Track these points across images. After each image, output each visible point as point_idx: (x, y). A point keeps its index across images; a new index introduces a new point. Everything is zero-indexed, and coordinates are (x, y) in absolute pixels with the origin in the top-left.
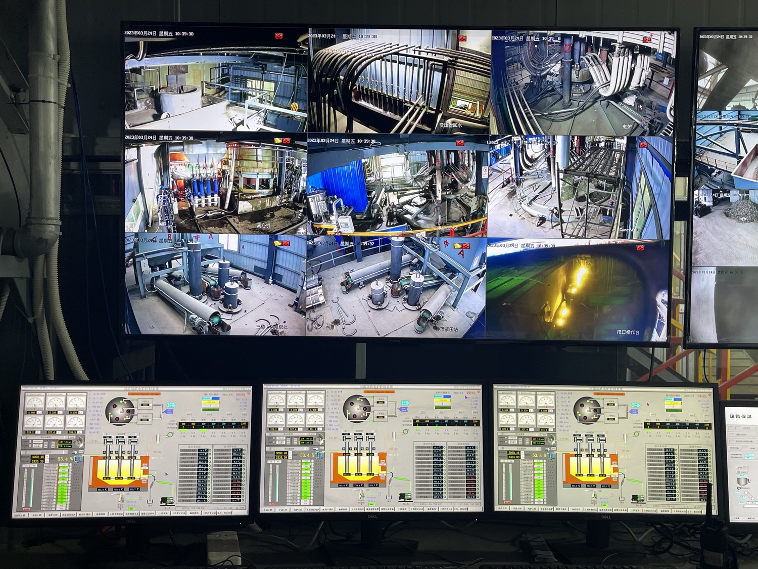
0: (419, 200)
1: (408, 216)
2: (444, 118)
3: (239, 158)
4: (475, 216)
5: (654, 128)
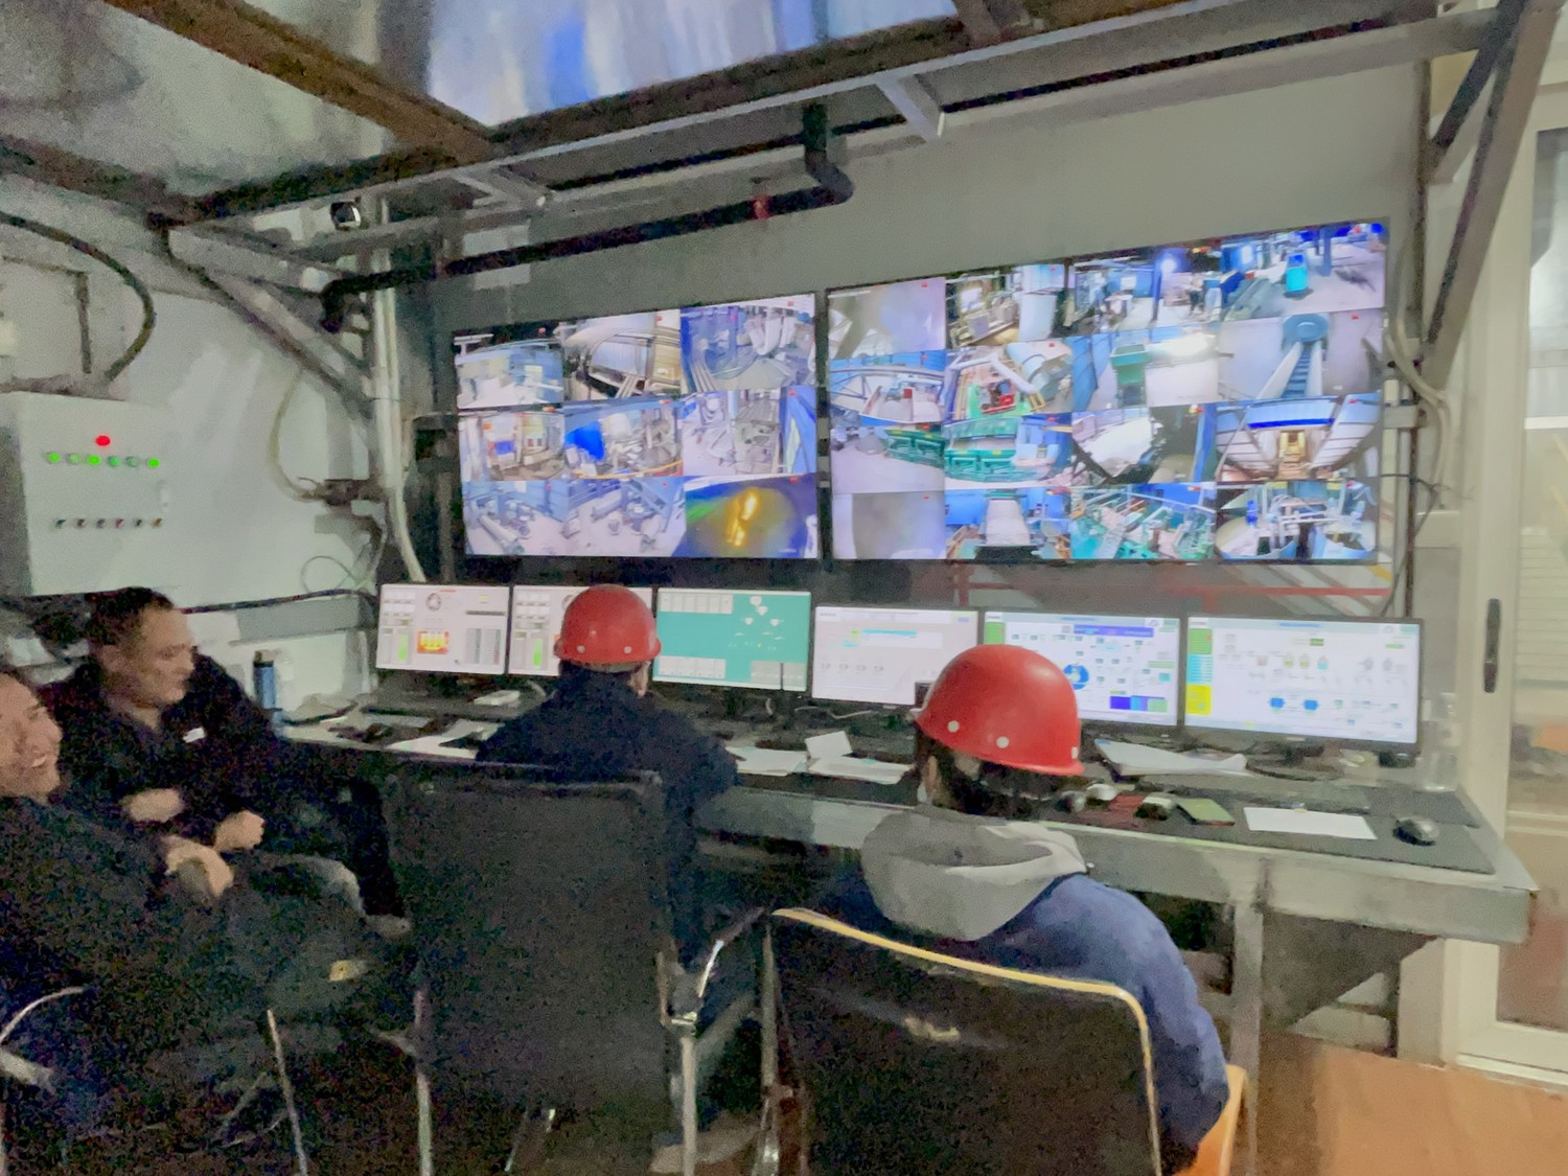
1: (630, 462)
2: (651, 383)
3: (524, 424)
4: (675, 460)
5: (800, 379)
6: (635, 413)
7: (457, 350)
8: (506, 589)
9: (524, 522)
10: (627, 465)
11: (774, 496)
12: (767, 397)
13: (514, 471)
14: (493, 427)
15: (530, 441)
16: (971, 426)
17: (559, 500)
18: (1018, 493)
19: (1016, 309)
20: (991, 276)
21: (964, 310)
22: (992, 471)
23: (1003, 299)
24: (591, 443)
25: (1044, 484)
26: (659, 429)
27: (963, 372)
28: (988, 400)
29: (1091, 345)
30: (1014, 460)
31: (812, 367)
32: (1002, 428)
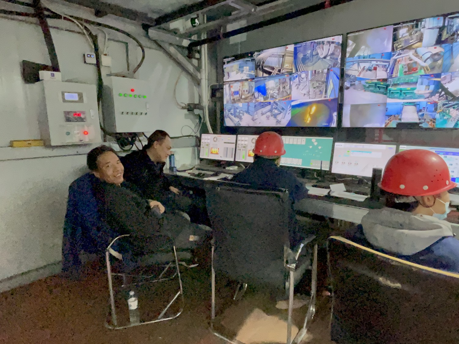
0: (277, 92)
1: (274, 96)
2: (283, 70)
3: (242, 86)
4: (289, 95)
5: (335, 65)
6: (277, 80)
7: (224, 63)
8: (235, 136)
9: (241, 116)
10: (273, 97)
11: (322, 106)
12: (322, 72)
13: (239, 100)
14: (233, 87)
15: (244, 91)
16: (399, 79)
17: (252, 109)
18: (416, 104)
19: (422, 35)
20: (412, 23)
21: (400, 37)
22: (406, 95)
23: (416, 32)
24: (262, 90)
25: (427, 100)
26: (284, 85)
27: (398, 60)
28: (407, 70)
29: (452, 47)
30: (415, 91)
31: (339, 61)
32: (412, 80)
